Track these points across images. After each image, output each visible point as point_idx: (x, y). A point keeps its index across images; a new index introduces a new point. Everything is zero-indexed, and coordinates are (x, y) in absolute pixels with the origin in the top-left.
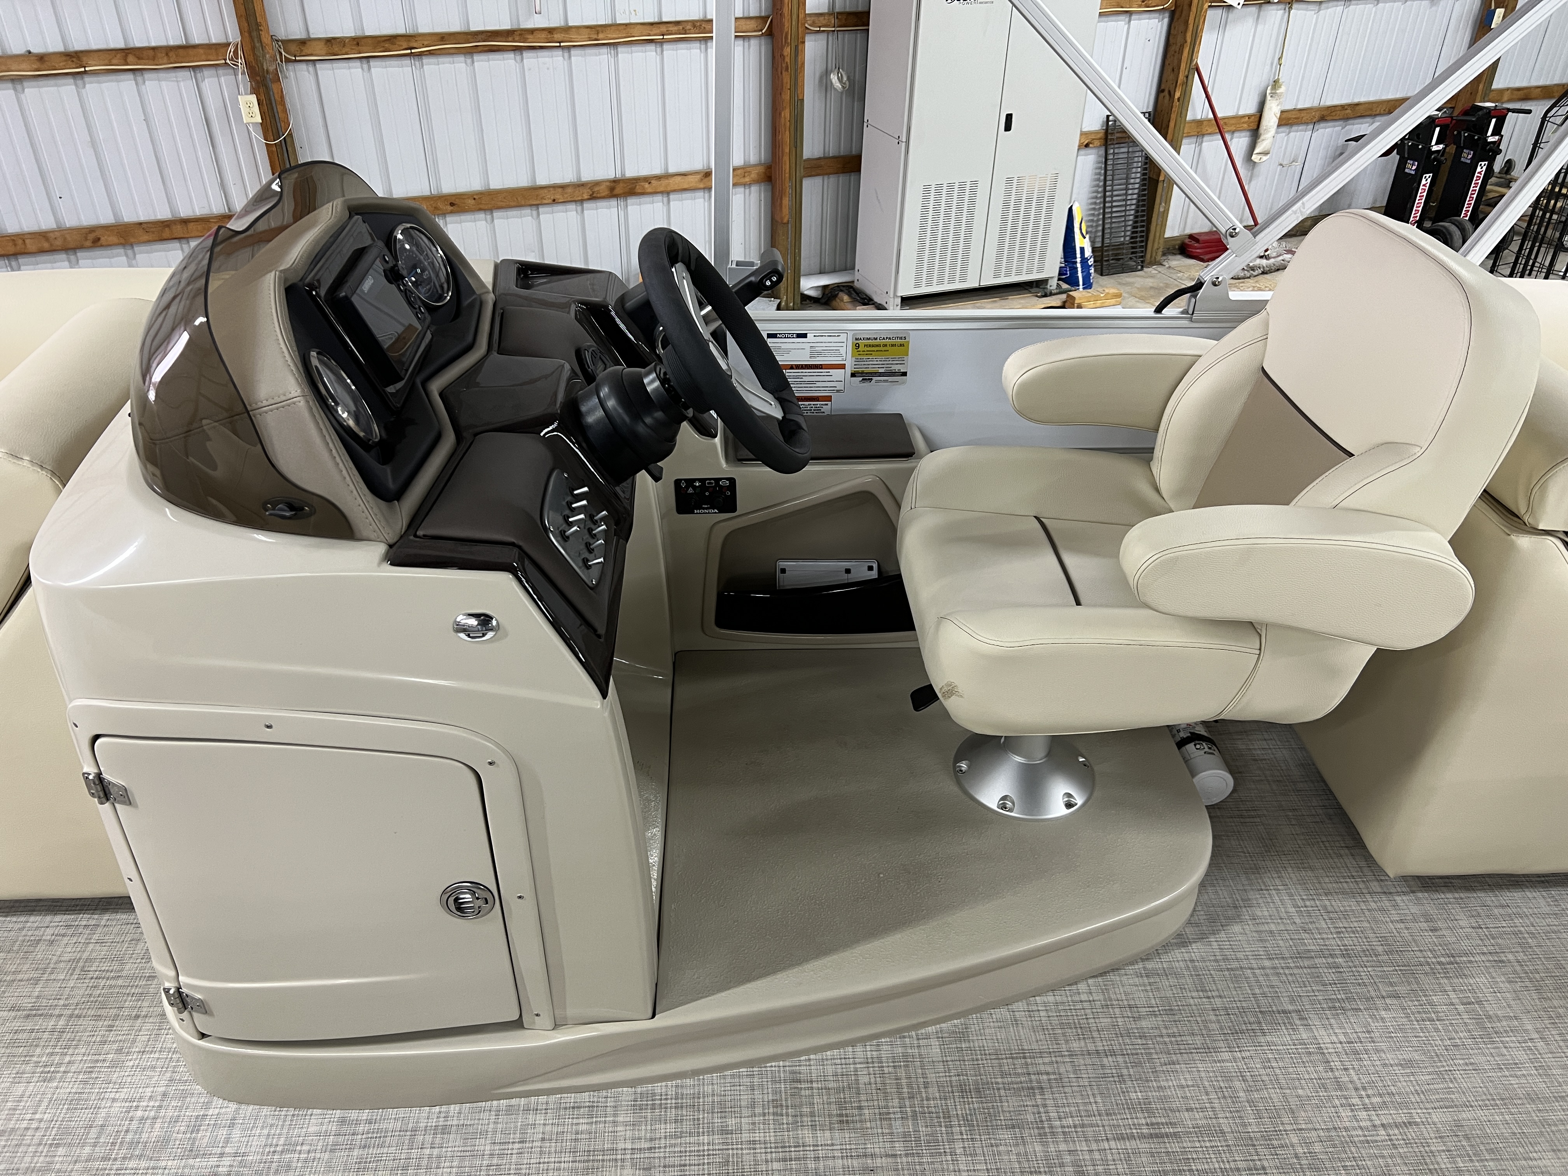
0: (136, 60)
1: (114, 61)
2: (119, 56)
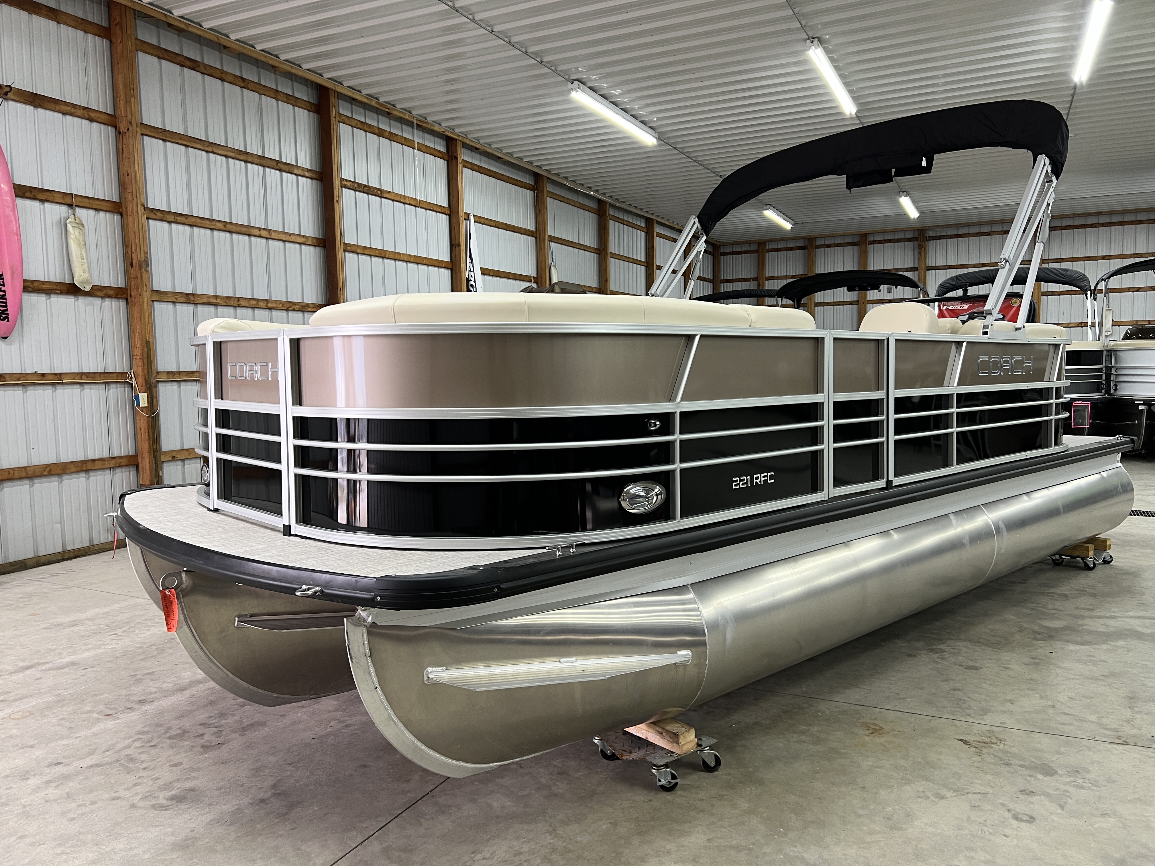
0: (86, 378)
1: (76, 378)
2: (79, 376)
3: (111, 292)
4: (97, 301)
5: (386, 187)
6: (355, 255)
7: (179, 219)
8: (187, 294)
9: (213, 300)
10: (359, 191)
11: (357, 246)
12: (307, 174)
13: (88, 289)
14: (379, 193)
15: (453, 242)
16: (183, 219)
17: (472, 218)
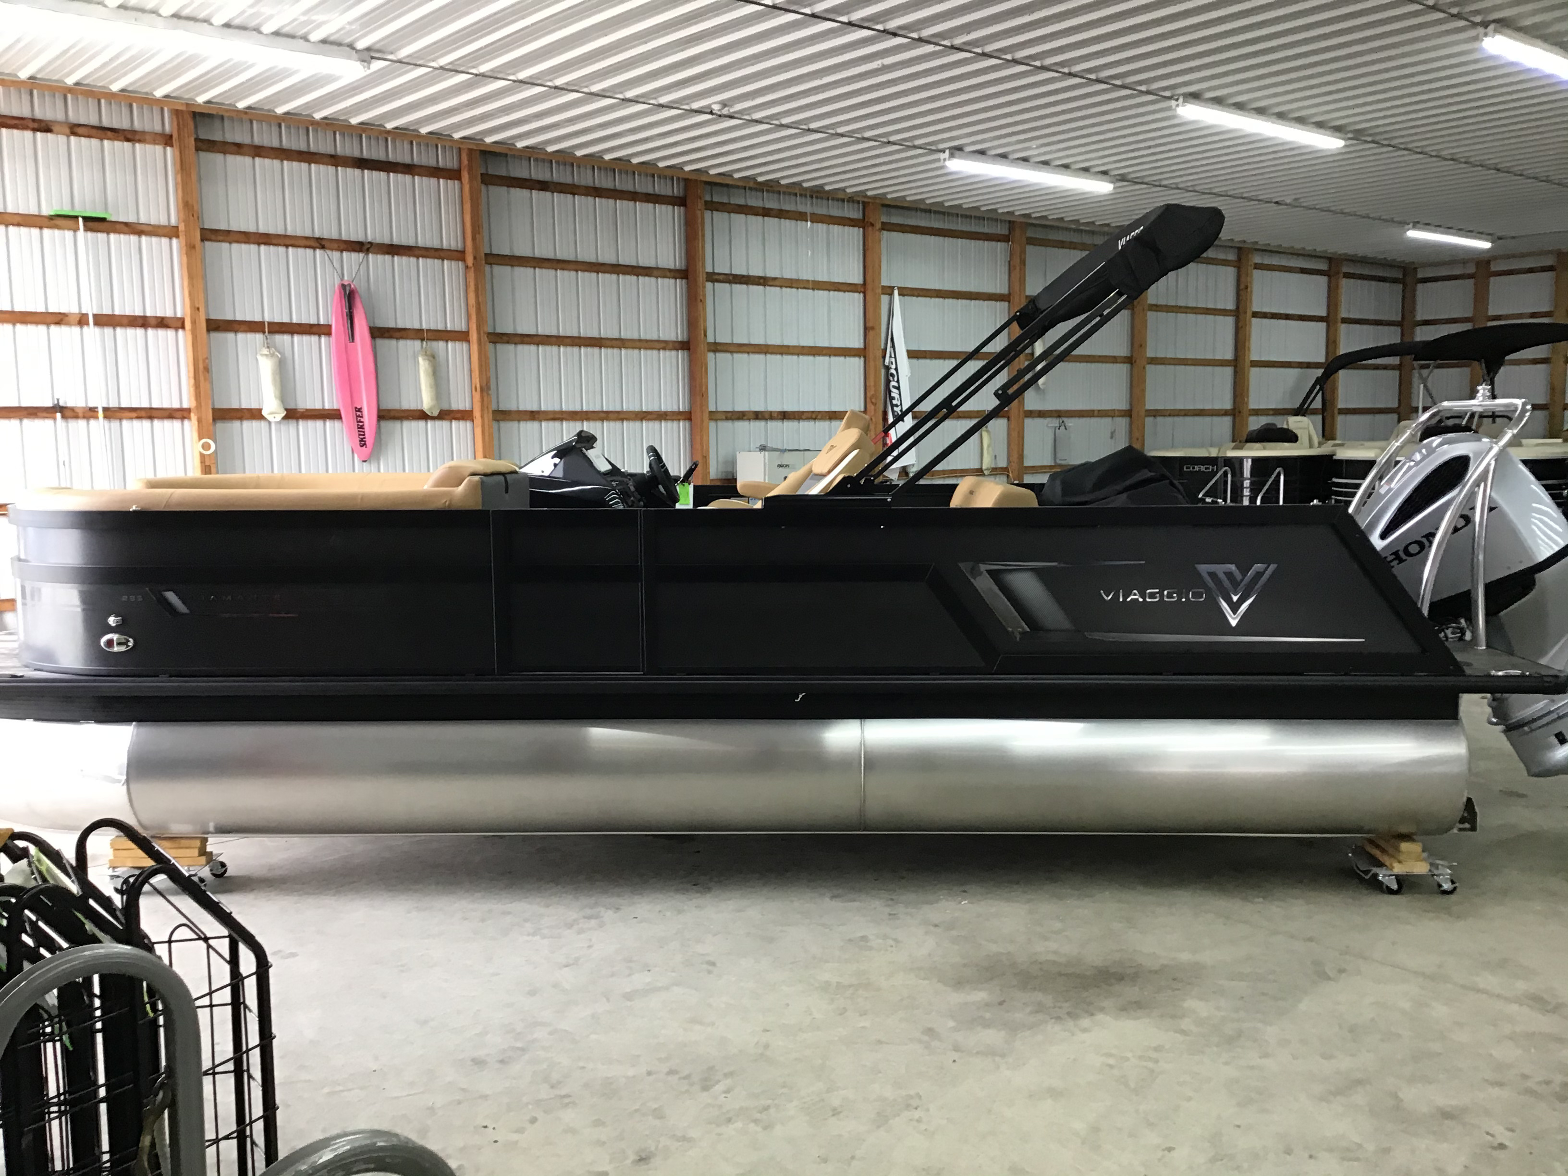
3: (459, 415)
4: (445, 424)
5: (770, 274)
6: (728, 355)
7: (526, 339)
8: (532, 412)
9: (557, 416)
10: (736, 283)
11: (733, 344)
12: (668, 274)
13: (436, 413)
14: (763, 281)
15: (868, 325)
16: (528, 339)
17: (896, 292)
